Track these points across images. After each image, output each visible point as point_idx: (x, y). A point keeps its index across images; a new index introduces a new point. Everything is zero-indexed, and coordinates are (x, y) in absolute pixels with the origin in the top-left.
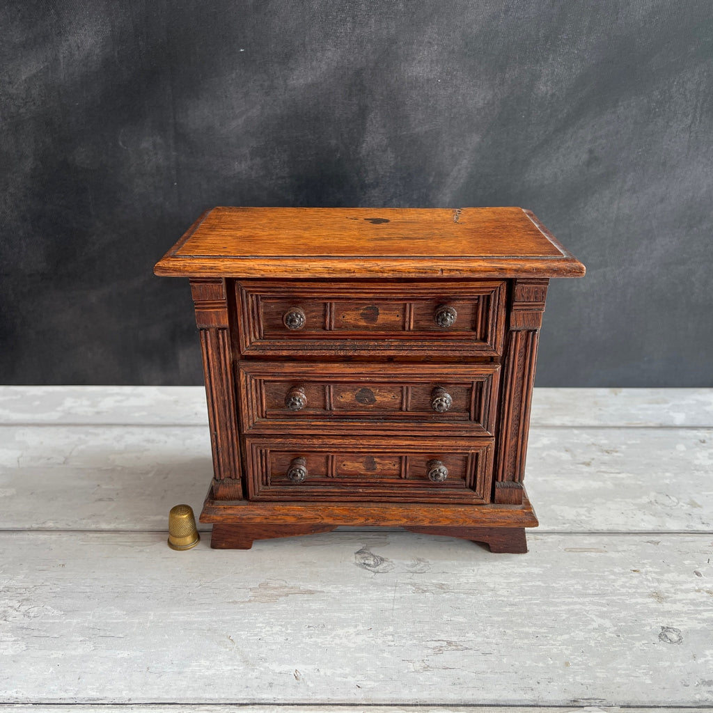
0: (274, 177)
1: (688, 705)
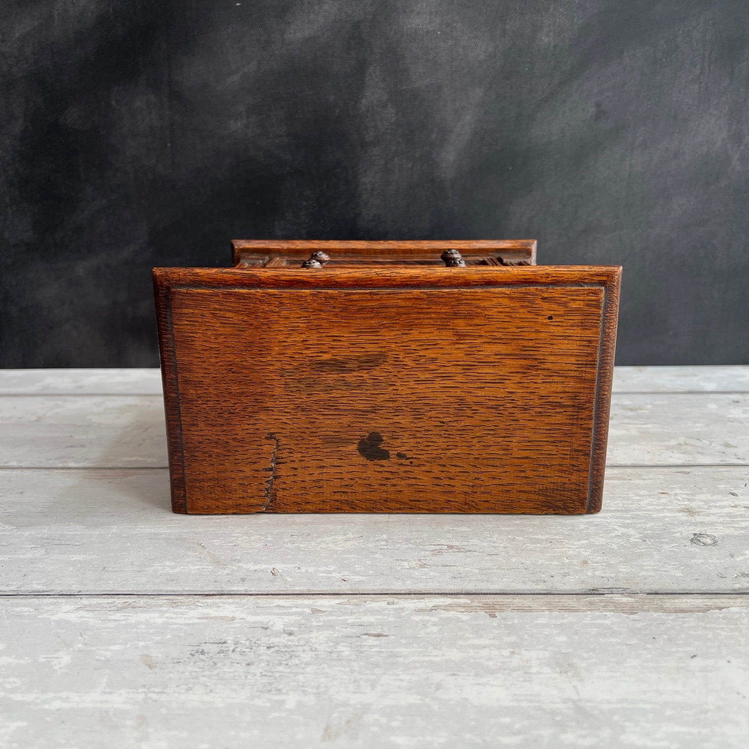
0: (271, 136)
1: (726, 592)
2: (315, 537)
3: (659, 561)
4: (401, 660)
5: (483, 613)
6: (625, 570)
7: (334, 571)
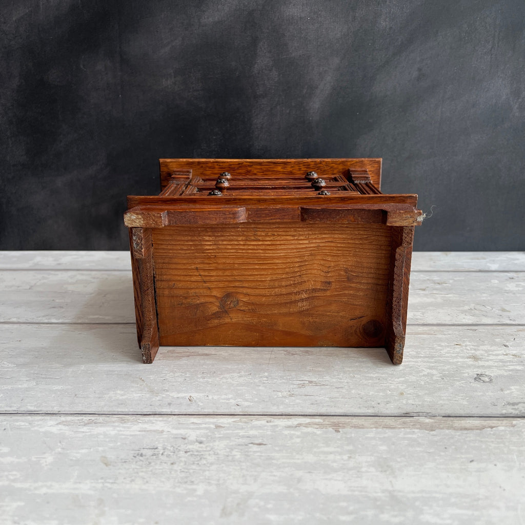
2: (219, 374)
3: (452, 394)
4: (274, 461)
5: (331, 429)
6: (429, 400)
7: (232, 398)
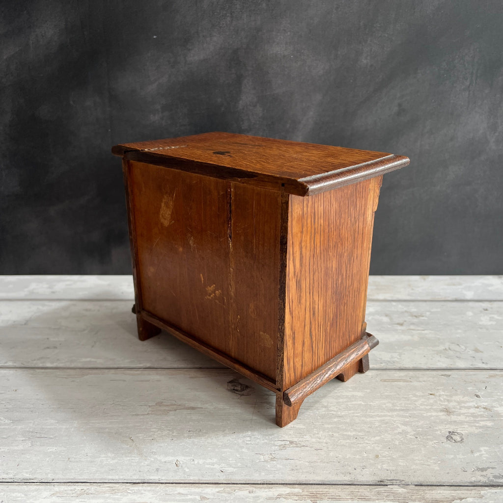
0: (178, 125)
1: (466, 485)
2: (205, 433)
5: (308, 501)
6: (402, 464)
7: (216, 463)
